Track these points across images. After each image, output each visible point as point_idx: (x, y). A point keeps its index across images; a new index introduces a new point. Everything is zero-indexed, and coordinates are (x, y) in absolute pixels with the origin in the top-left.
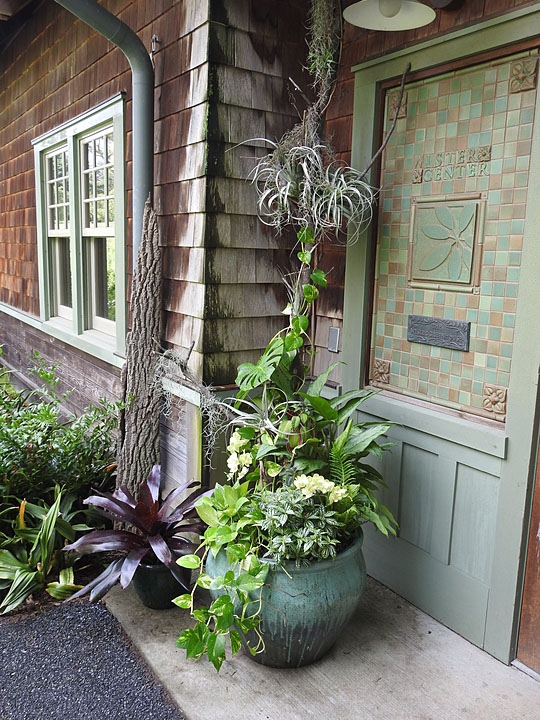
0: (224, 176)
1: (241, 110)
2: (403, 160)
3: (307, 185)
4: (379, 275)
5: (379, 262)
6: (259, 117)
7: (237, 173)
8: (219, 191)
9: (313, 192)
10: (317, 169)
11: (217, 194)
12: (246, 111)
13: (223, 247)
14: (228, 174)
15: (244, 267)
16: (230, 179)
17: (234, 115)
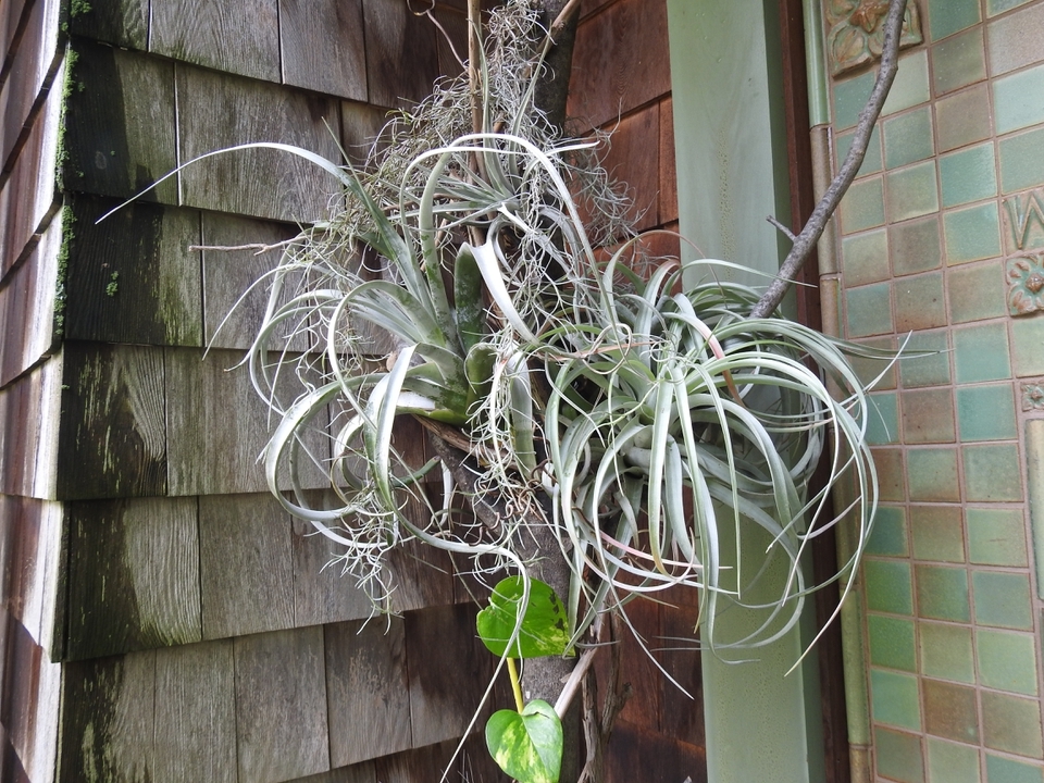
0: (155, 342)
1: (230, 88)
2: (932, 225)
3: (511, 359)
4: (869, 727)
5: (863, 664)
6: (315, 118)
7: (222, 326)
8: (133, 404)
9: (542, 389)
10: (555, 270)
11: (120, 420)
12: (257, 93)
13: (154, 645)
14: (178, 332)
15: (269, 714)
16: (191, 352)
17: (203, 103)
